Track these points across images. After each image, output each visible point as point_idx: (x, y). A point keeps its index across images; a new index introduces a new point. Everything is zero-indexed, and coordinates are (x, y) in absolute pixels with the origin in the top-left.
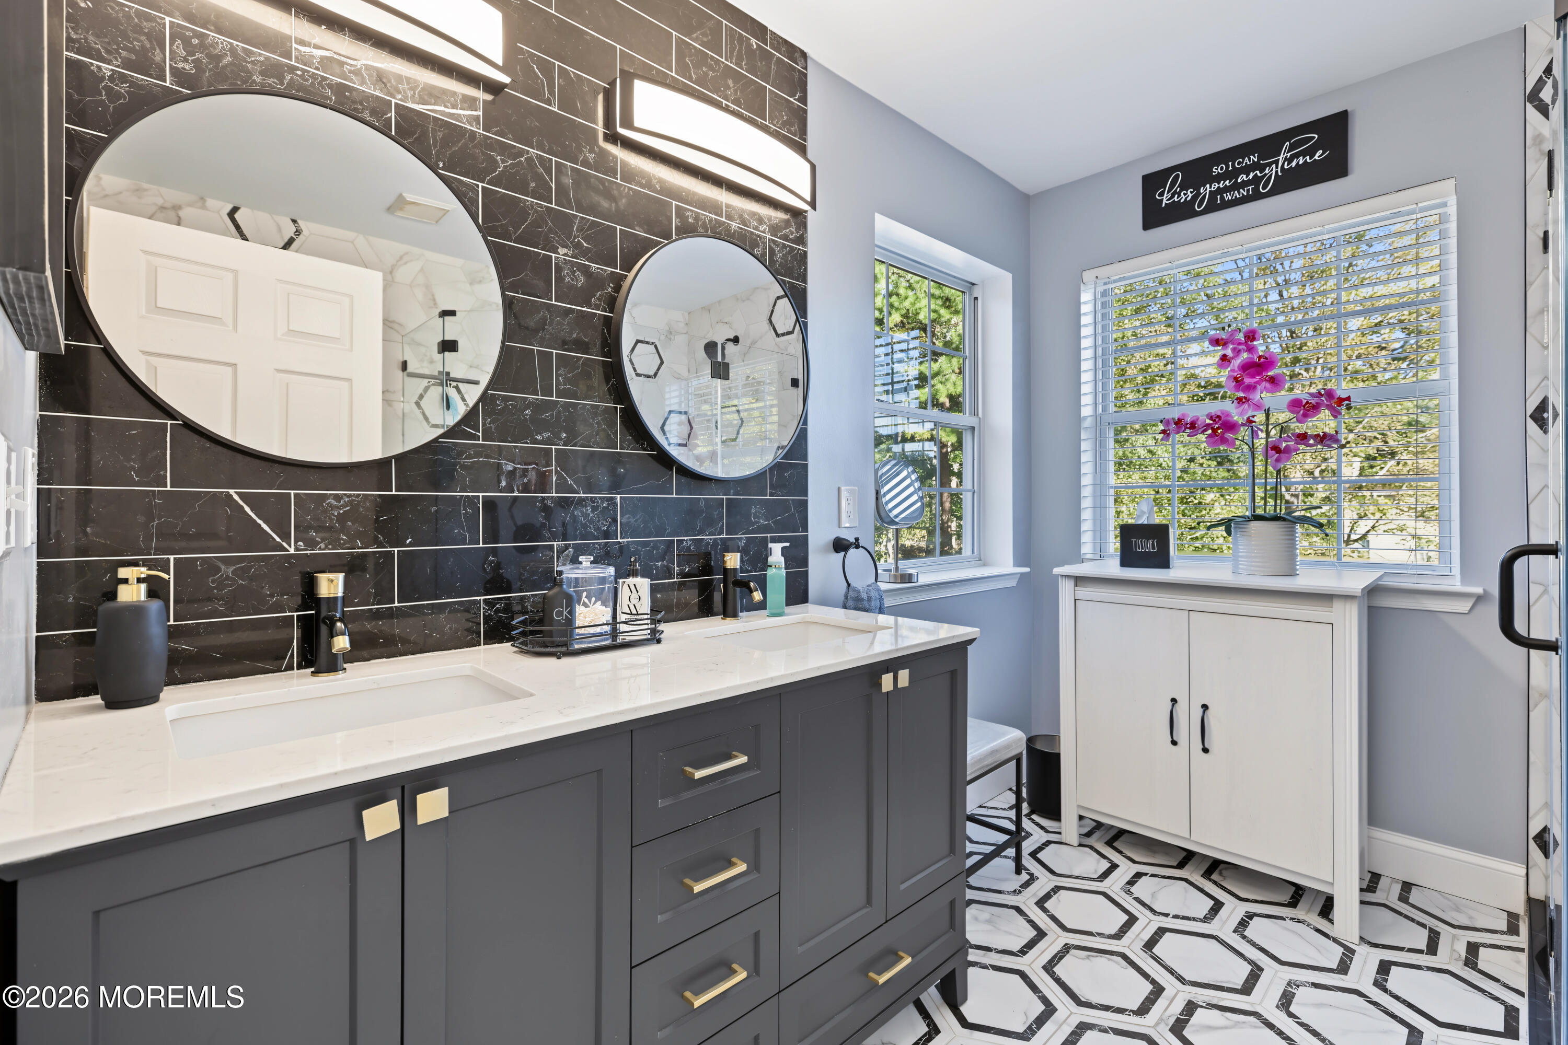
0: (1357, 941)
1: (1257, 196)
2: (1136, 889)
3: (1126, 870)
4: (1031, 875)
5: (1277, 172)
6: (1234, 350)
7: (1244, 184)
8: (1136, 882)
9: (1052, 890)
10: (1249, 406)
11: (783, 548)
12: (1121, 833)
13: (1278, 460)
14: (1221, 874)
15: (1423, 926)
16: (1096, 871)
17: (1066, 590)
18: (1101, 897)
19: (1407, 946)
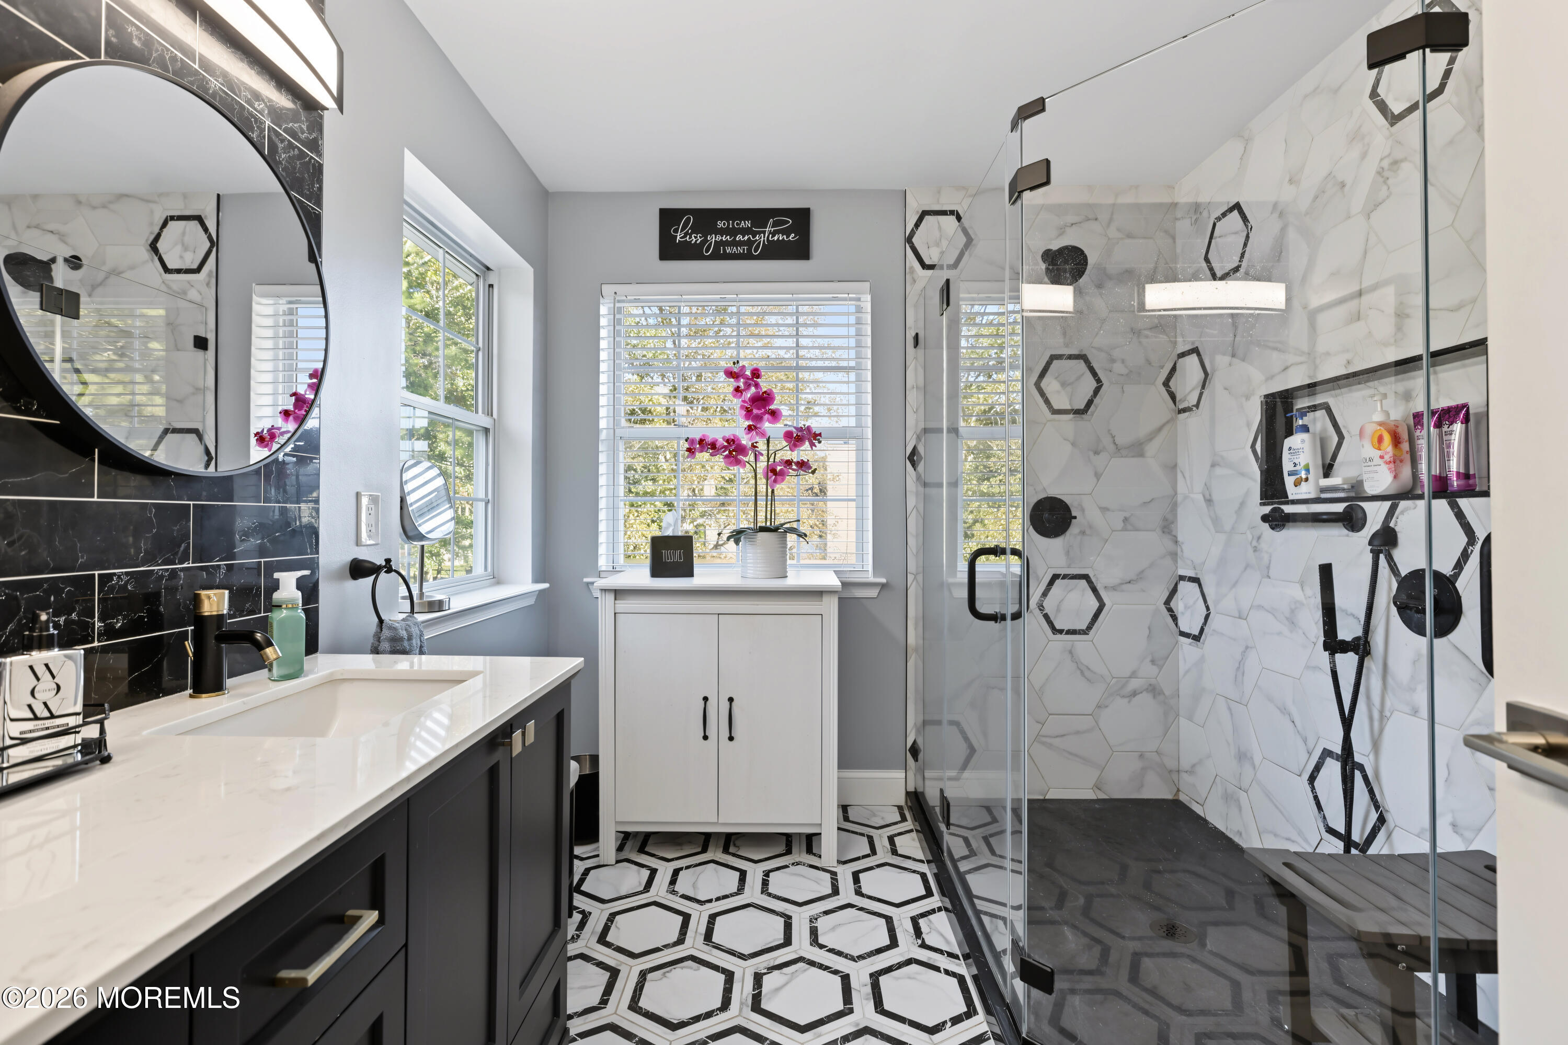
0: (835, 864)
1: (748, 256)
2: (680, 887)
3: (665, 871)
4: (583, 912)
5: (764, 240)
6: (745, 383)
7: (741, 243)
8: (677, 879)
9: (608, 919)
10: (757, 433)
11: (298, 580)
12: (647, 836)
13: (775, 481)
14: (735, 845)
15: (862, 835)
16: (640, 884)
17: (606, 605)
18: (653, 908)
19: (861, 855)
